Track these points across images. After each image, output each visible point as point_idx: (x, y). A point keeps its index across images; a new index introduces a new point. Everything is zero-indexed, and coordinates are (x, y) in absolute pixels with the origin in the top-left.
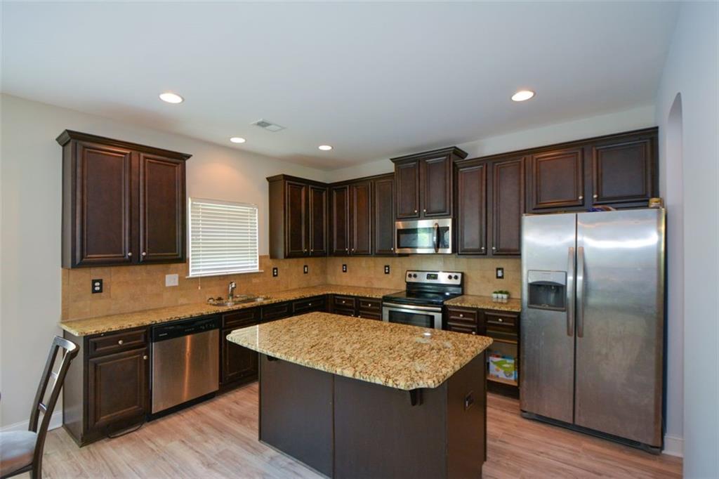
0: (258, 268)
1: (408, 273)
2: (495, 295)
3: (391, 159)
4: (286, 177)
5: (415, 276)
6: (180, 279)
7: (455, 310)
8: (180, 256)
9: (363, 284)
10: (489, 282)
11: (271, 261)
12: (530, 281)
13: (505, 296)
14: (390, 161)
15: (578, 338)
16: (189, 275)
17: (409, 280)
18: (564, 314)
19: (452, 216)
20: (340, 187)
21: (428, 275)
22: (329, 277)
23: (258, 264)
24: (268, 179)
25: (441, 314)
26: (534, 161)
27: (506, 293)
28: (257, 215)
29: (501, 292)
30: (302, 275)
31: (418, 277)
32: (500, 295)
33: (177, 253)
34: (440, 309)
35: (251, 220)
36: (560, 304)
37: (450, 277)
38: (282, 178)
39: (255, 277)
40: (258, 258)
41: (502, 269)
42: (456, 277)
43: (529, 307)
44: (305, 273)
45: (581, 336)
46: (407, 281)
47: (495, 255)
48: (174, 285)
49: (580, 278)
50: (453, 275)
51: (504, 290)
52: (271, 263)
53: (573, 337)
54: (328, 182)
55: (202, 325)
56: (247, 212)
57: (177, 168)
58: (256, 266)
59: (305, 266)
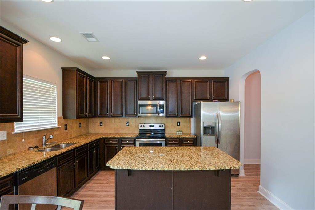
0: (57, 125)
1: (140, 125)
2: (177, 132)
3: (136, 71)
4: (78, 70)
5: (144, 126)
6: (8, 134)
7: (170, 139)
8: (19, 116)
9: (113, 131)
10: (175, 127)
11: (63, 120)
12: (204, 126)
13: (181, 132)
14: (136, 72)
15: (218, 144)
16: (14, 131)
17: (140, 128)
18: (214, 137)
19: (165, 100)
20: (103, 80)
21: (150, 125)
22: (90, 129)
23: (57, 122)
24: (62, 68)
25: (165, 142)
26: (195, 82)
27: (181, 131)
28: (56, 90)
29: (179, 131)
30: (78, 128)
31: (145, 127)
32: (179, 132)
33: (17, 114)
34: (164, 140)
35: (53, 93)
36: (213, 133)
37: (160, 126)
38: (76, 69)
39: (56, 131)
40: (57, 118)
41: (179, 122)
42: (162, 126)
43: (204, 135)
44: (80, 127)
45: (219, 143)
46: (140, 129)
47: (181, 116)
48: (4, 139)
49: (220, 125)
50: (161, 125)
51: (180, 130)
52: (63, 121)
53: (217, 144)
54: (95, 76)
55: (47, 166)
56: (51, 88)
57: (17, 48)
58: (56, 124)
59: (80, 123)
